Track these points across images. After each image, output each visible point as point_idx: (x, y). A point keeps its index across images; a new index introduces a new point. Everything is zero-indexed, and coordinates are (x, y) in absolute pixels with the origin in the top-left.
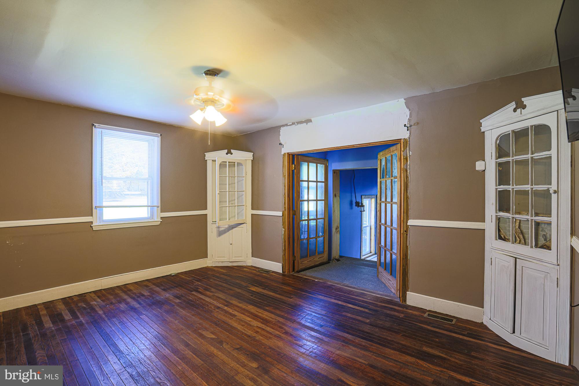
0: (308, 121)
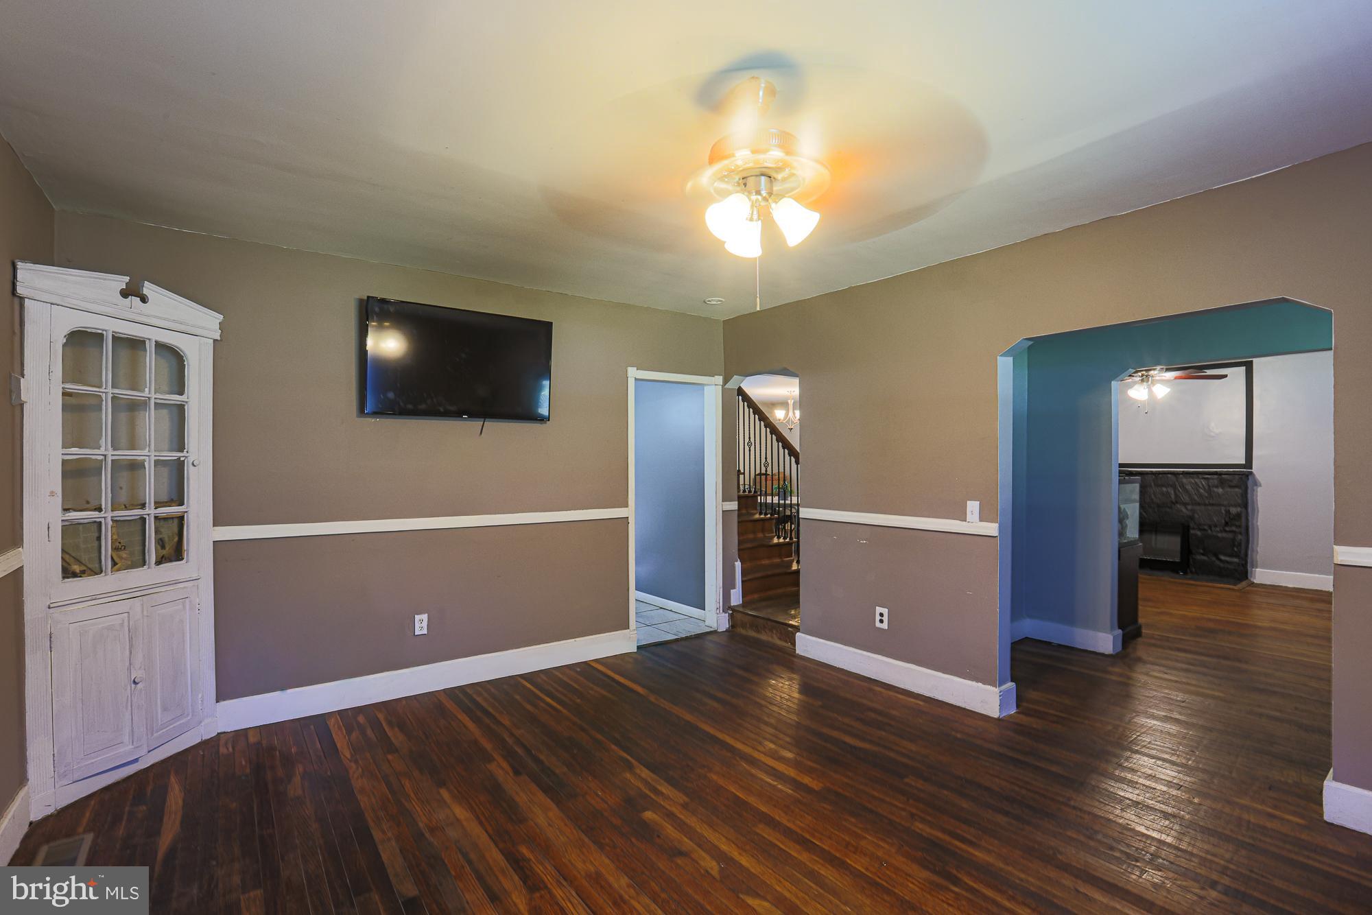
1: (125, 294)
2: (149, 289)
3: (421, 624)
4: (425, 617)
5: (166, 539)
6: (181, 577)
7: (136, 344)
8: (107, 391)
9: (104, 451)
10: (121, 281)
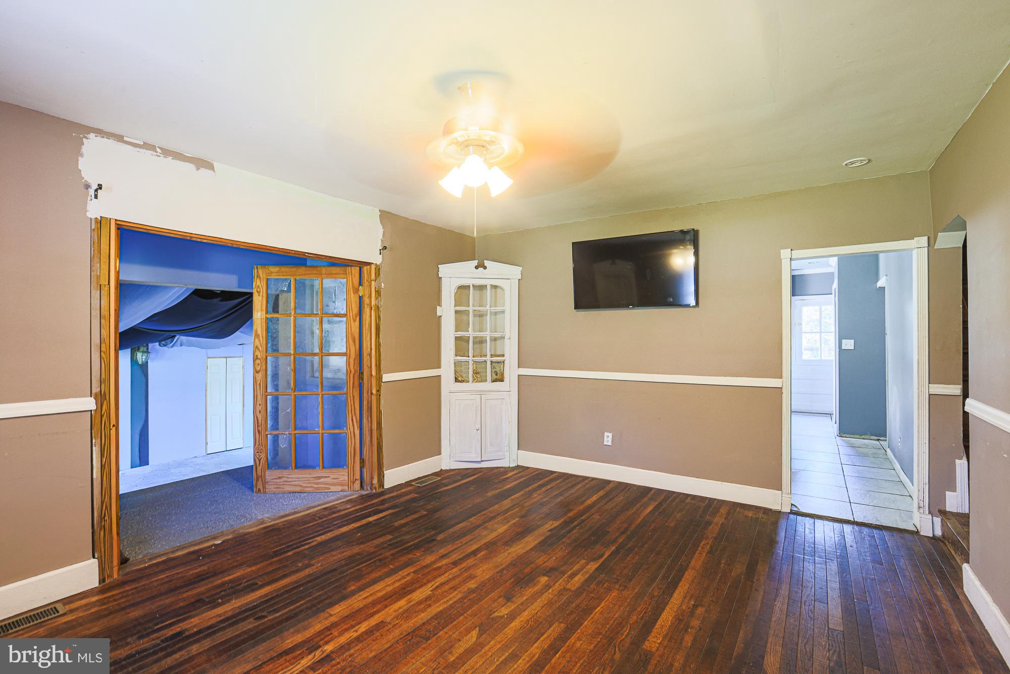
0: (202, 164)
1: (477, 267)
2: (487, 263)
3: (608, 439)
4: (610, 435)
5: (498, 372)
6: (501, 389)
7: (482, 288)
8: (471, 309)
9: (471, 333)
10: (475, 263)
